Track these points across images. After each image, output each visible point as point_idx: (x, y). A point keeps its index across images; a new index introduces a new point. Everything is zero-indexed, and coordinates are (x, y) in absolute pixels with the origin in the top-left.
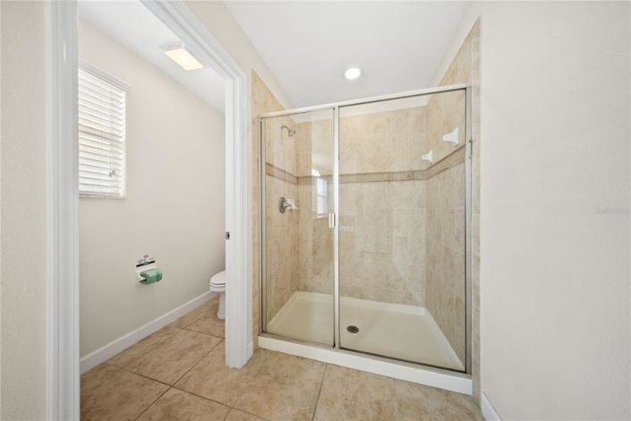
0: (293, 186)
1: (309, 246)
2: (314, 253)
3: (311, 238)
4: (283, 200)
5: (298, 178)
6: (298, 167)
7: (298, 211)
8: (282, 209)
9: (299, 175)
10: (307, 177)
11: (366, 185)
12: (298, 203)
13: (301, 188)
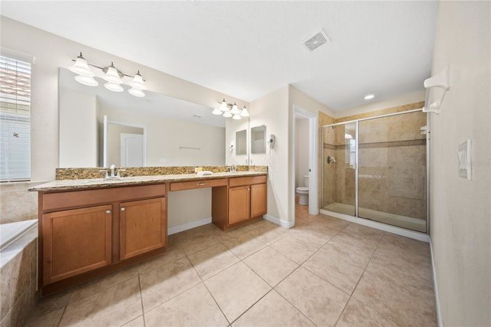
0: (334, 151)
1: (343, 181)
2: (346, 184)
3: (344, 176)
4: (329, 158)
5: (336, 146)
6: (336, 140)
7: (336, 163)
8: (329, 161)
9: (337, 144)
10: (341, 146)
11: (381, 149)
12: (336, 159)
13: (338, 151)
